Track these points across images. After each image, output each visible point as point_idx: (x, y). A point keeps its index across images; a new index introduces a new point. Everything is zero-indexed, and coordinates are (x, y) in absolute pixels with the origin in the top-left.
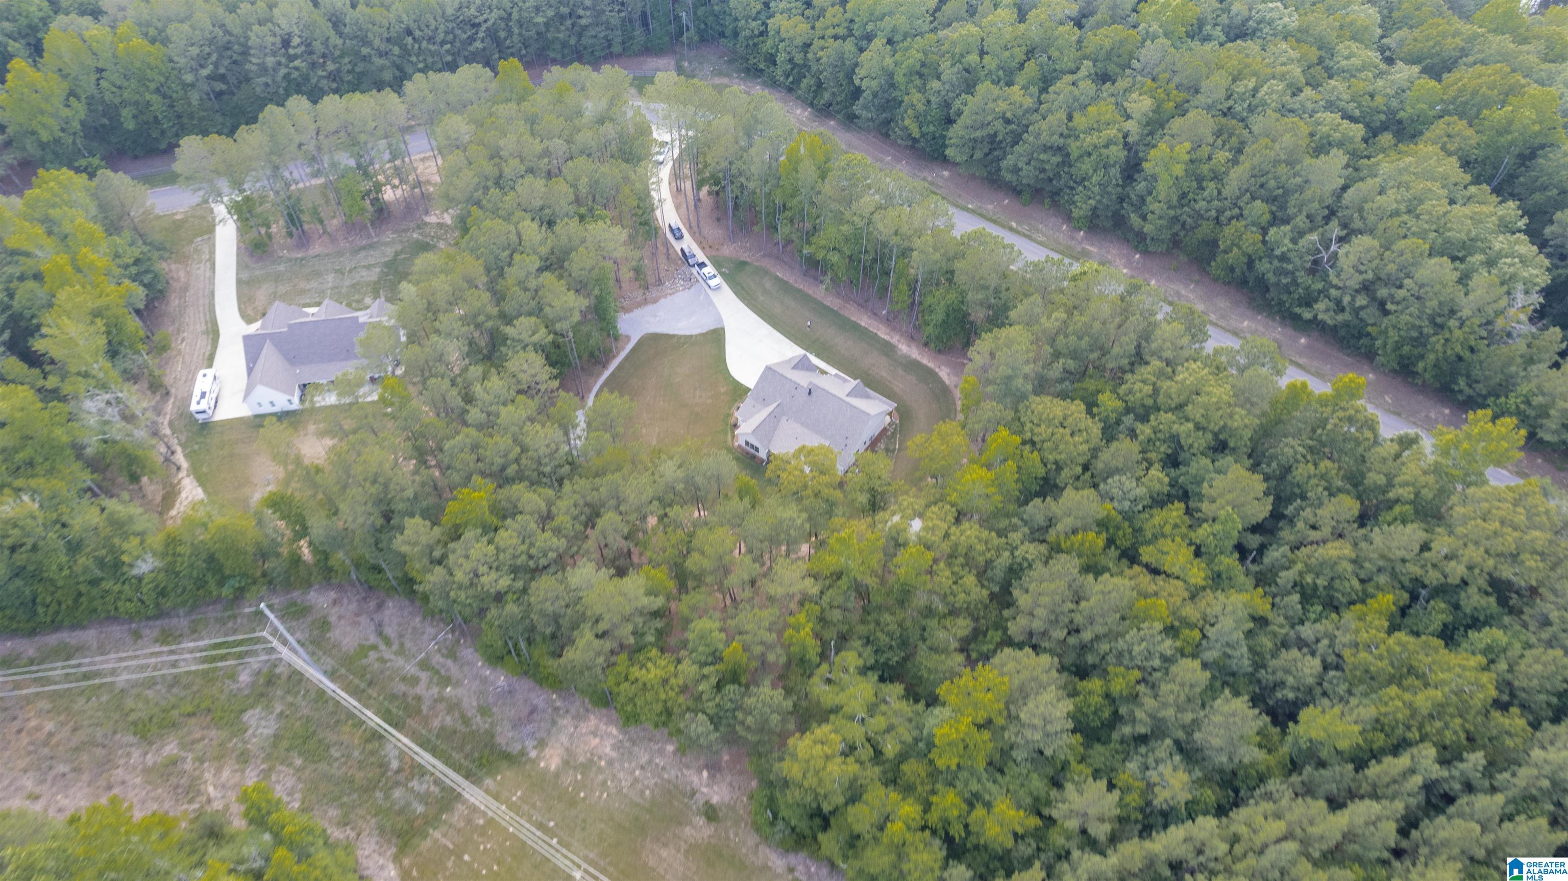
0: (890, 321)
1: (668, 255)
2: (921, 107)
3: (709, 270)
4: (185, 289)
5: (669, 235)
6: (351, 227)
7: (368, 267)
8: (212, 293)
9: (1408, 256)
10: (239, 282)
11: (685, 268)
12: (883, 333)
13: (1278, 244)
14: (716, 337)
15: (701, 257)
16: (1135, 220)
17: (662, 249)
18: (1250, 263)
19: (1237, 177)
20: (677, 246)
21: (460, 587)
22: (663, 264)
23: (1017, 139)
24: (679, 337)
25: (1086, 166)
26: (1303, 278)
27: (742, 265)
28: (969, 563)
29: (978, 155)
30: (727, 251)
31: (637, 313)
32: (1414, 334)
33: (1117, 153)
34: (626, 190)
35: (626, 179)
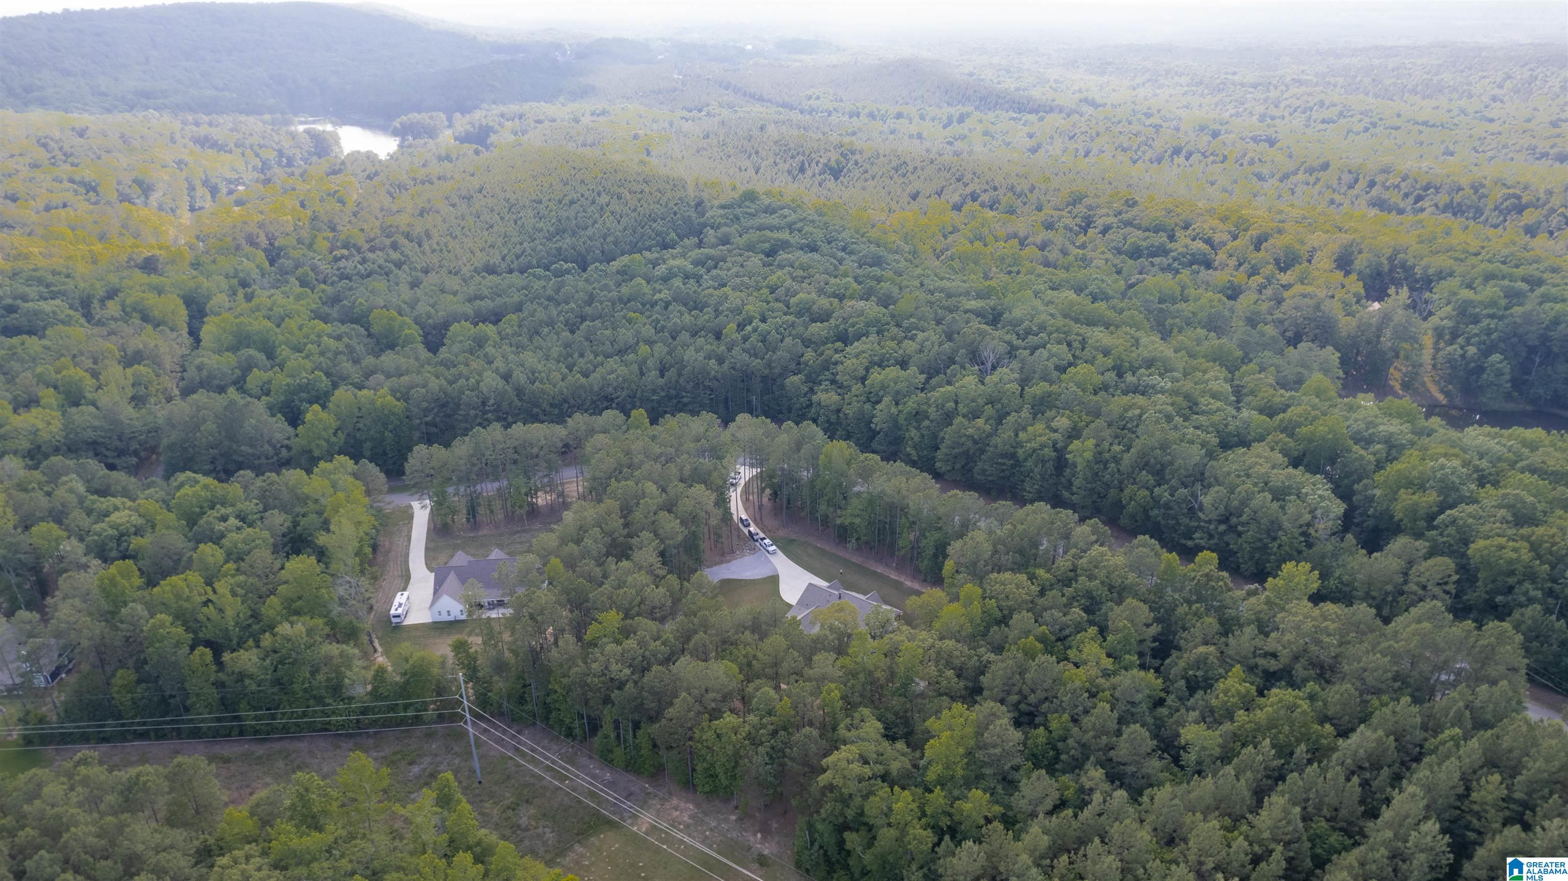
0: (899, 569)
1: (739, 536)
2: (917, 439)
3: (767, 541)
4: (388, 551)
5: (740, 525)
6: (510, 518)
7: (521, 543)
8: (407, 555)
9: (1244, 494)
10: (427, 549)
11: (751, 543)
12: (894, 576)
13: (1160, 496)
14: (774, 580)
15: (762, 535)
16: (1066, 494)
17: (735, 533)
18: (1146, 511)
19: (1127, 459)
20: (746, 531)
21: (595, 675)
22: (735, 541)
23: (983, 451)
24: (746, 581)
25: (1029, 464)
26: (1185, 520)
27: (792, 541)
28: (949, 664)
29: (958, 466)
30: (782, 533)
31: (715, 568)
32: (1259, 544)
33: (1048, 452)
34: (715, 474)
35: (716, 469)
